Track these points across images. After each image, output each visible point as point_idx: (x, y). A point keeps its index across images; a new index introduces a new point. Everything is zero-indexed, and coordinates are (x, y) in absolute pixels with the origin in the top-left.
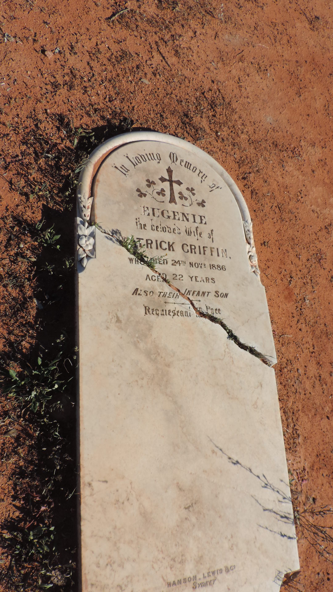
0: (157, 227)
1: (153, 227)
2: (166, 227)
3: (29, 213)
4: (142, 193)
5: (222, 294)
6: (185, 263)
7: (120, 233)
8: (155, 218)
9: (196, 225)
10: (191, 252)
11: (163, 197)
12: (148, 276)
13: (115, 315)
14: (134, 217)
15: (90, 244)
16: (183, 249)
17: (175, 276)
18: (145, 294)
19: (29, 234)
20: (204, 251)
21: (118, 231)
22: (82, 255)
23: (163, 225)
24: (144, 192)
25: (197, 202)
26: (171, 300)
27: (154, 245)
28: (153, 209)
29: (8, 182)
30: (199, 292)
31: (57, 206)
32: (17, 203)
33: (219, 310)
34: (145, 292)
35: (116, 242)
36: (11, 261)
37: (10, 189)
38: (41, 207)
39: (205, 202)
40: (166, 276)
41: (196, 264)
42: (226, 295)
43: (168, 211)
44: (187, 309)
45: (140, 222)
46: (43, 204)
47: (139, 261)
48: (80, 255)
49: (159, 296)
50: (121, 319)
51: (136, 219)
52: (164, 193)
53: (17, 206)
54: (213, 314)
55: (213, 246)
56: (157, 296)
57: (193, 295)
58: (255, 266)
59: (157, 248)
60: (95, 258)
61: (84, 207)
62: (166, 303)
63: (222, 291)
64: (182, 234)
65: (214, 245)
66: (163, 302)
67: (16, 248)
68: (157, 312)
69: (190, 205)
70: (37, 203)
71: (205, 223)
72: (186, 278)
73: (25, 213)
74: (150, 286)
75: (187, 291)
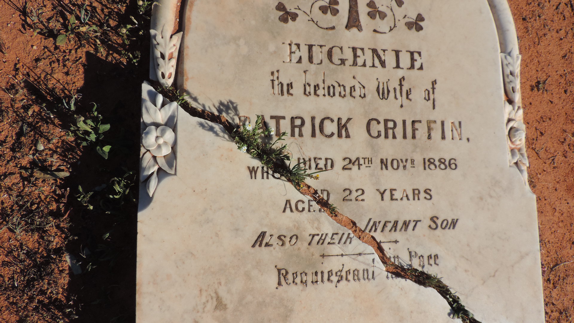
0: (316, 87)
1: (308, 88)
2: (336, 85)
3: (58, 75)
4: (287, 13)
5: (445, 223)
6: (370, 161)
7: (235, 109)
8: (313, 67)
9: (400, 73)
10: (386, 137)
11: (335, 17)
12: (288, 202)
13: (214, 295)
14: (268, 69)
15: (165, 143)
16: (368, 131)
17: (348, 192)
18: (280, 243)
19: (56, 121)
20: (414, 130)
21: (232, 103)
22: (149, 168)
23: (328, 83)
24: (293, 11)
25: (407, 20)
26: (336, 249)
27: (307, 129)
28: (310, 47)
29: (20, 11)
30: (396, 223)
31: (115, 55)
32: (38, 54)
33: (436, 256)
34: (279, 237)
35: (221, 134)
36: (23, 179)
37: (23, 26)
38: (84, 59)
39: (422, 19)
40: (328, 195)
41: (395, 163)
42: (454, 223)
43: (341, 49)
44: (368, 265)
45: (280, 80)
46: (88, 53)
47: (271, 172)
48: (144, 169)
49: (309, 244)
50: (225, 301)
51: (272, 73)
52: (335, 7)
53: (37, 60)
54: (423, 267)
55: (432, 118)
56: (306, 244)
57: (382, 231)
58: (519, 150)
59: (313, 135)
60: (175, 174)
61: (163, 56)
62: (323, 256)
63: (446, 214)
64: (369, 97)
65: (437, 115)
66: (317, 255)
67: (31, 152)
68: (304, 278)
69: (391, 30)
70: (76, 52)
71: (421, 68)
72: (371, 196)
73: (51, 75)
74: (291, 225)
75: (371, 223)
